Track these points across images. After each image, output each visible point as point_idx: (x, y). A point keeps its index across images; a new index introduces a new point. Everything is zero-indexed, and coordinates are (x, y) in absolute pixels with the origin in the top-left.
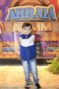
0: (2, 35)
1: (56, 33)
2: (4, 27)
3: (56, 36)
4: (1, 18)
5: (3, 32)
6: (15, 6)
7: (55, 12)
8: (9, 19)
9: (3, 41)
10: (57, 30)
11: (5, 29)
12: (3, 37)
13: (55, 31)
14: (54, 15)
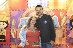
0: (15, 39)
1: (59, 38)
2: (17, 33)
3: (59, 41)
4: (14, 26)
5: (16, 37)
6: (25, 17)
7: (59, 21)
8: (21, 27)
9: (16, 44)
10: (60, 36)
11: (17, 34)
12: (16, 41)
13: (59, 36)
14: (58, 24)
